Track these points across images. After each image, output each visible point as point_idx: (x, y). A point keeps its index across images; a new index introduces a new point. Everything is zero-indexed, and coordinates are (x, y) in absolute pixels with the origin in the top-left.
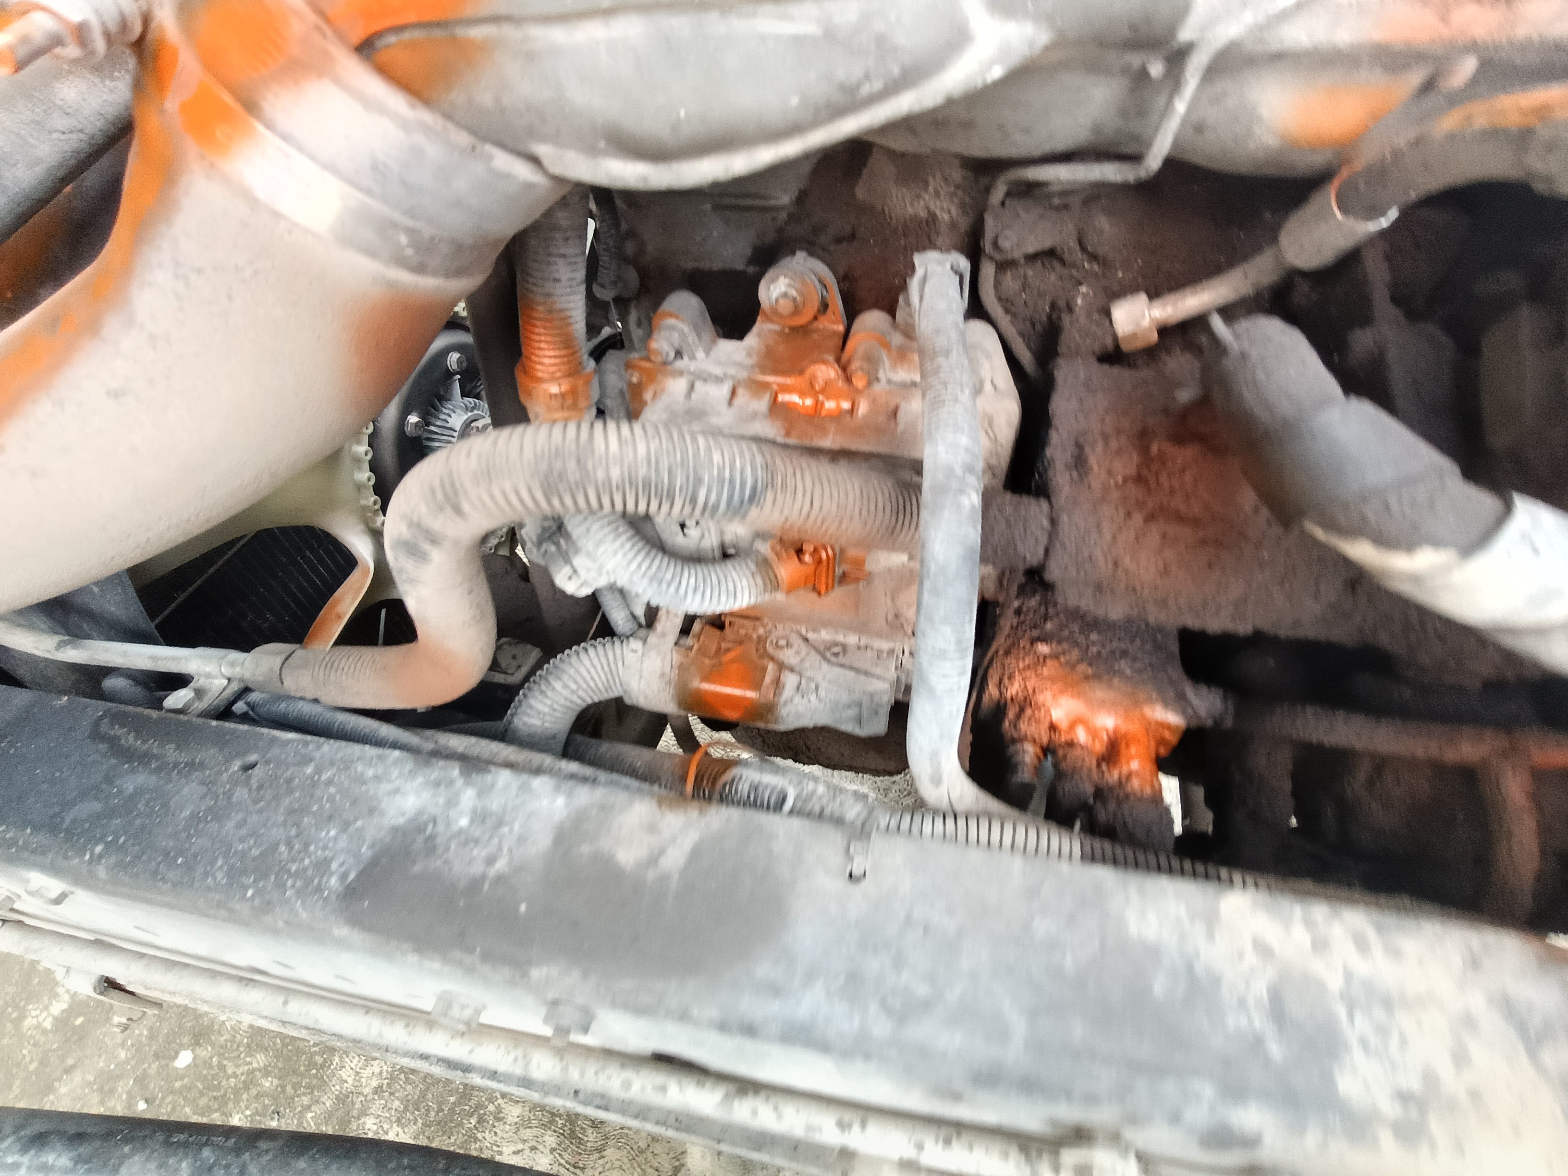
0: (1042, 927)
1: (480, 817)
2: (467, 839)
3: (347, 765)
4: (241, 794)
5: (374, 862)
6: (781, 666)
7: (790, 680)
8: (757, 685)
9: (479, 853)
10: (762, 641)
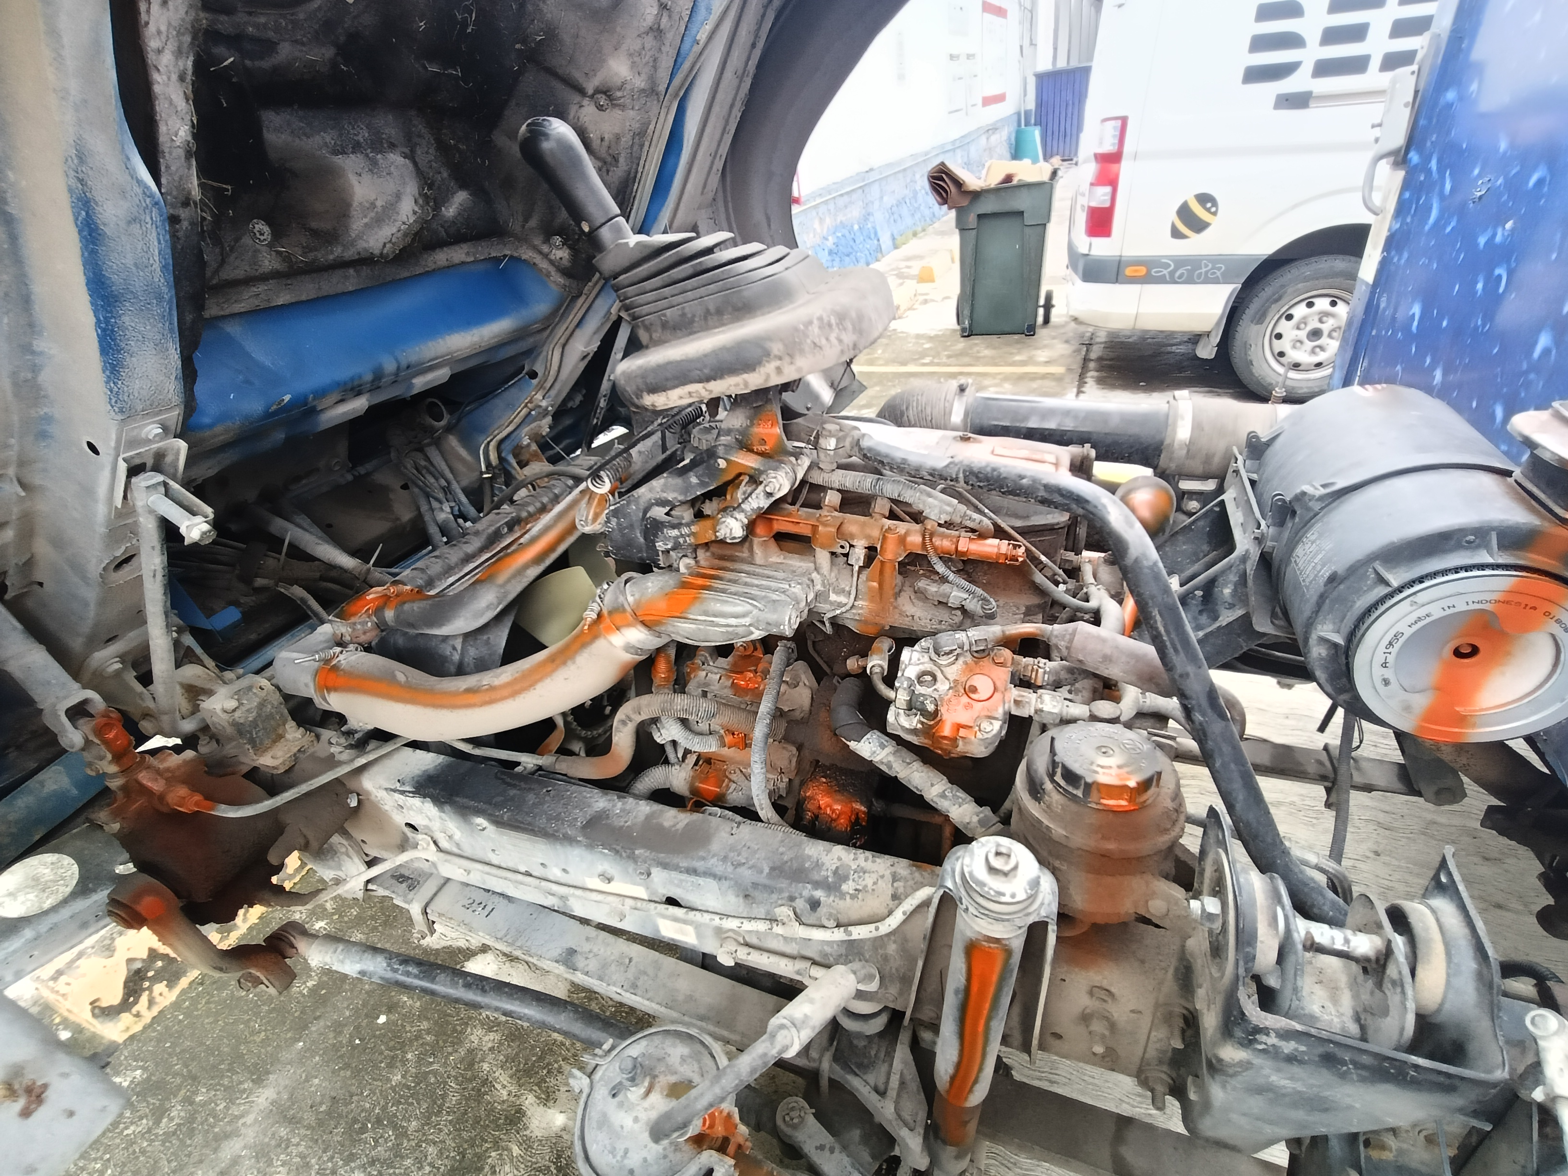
0: (781, 850)
1: (622, 810)
2: (618, 816)
3: (580, 793)
4: (547, 798)
5: (591, 819)
6: (730, 780)
7: (733, 786)
8: (720, 787)
9: (623, 820)
10: (725, 770)
